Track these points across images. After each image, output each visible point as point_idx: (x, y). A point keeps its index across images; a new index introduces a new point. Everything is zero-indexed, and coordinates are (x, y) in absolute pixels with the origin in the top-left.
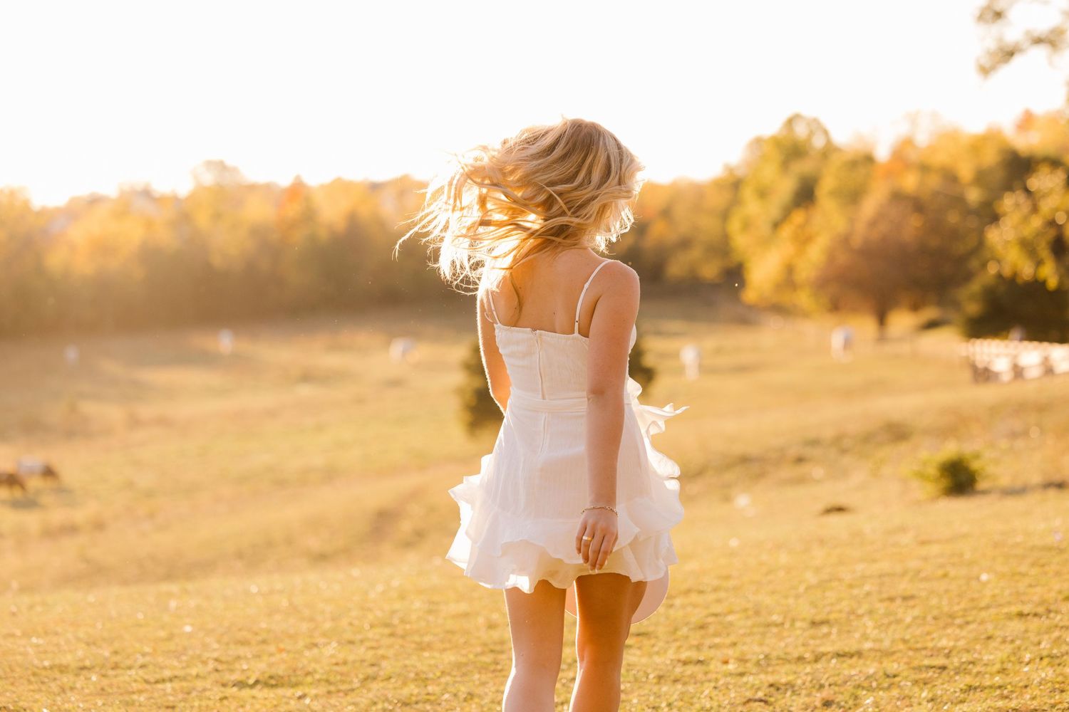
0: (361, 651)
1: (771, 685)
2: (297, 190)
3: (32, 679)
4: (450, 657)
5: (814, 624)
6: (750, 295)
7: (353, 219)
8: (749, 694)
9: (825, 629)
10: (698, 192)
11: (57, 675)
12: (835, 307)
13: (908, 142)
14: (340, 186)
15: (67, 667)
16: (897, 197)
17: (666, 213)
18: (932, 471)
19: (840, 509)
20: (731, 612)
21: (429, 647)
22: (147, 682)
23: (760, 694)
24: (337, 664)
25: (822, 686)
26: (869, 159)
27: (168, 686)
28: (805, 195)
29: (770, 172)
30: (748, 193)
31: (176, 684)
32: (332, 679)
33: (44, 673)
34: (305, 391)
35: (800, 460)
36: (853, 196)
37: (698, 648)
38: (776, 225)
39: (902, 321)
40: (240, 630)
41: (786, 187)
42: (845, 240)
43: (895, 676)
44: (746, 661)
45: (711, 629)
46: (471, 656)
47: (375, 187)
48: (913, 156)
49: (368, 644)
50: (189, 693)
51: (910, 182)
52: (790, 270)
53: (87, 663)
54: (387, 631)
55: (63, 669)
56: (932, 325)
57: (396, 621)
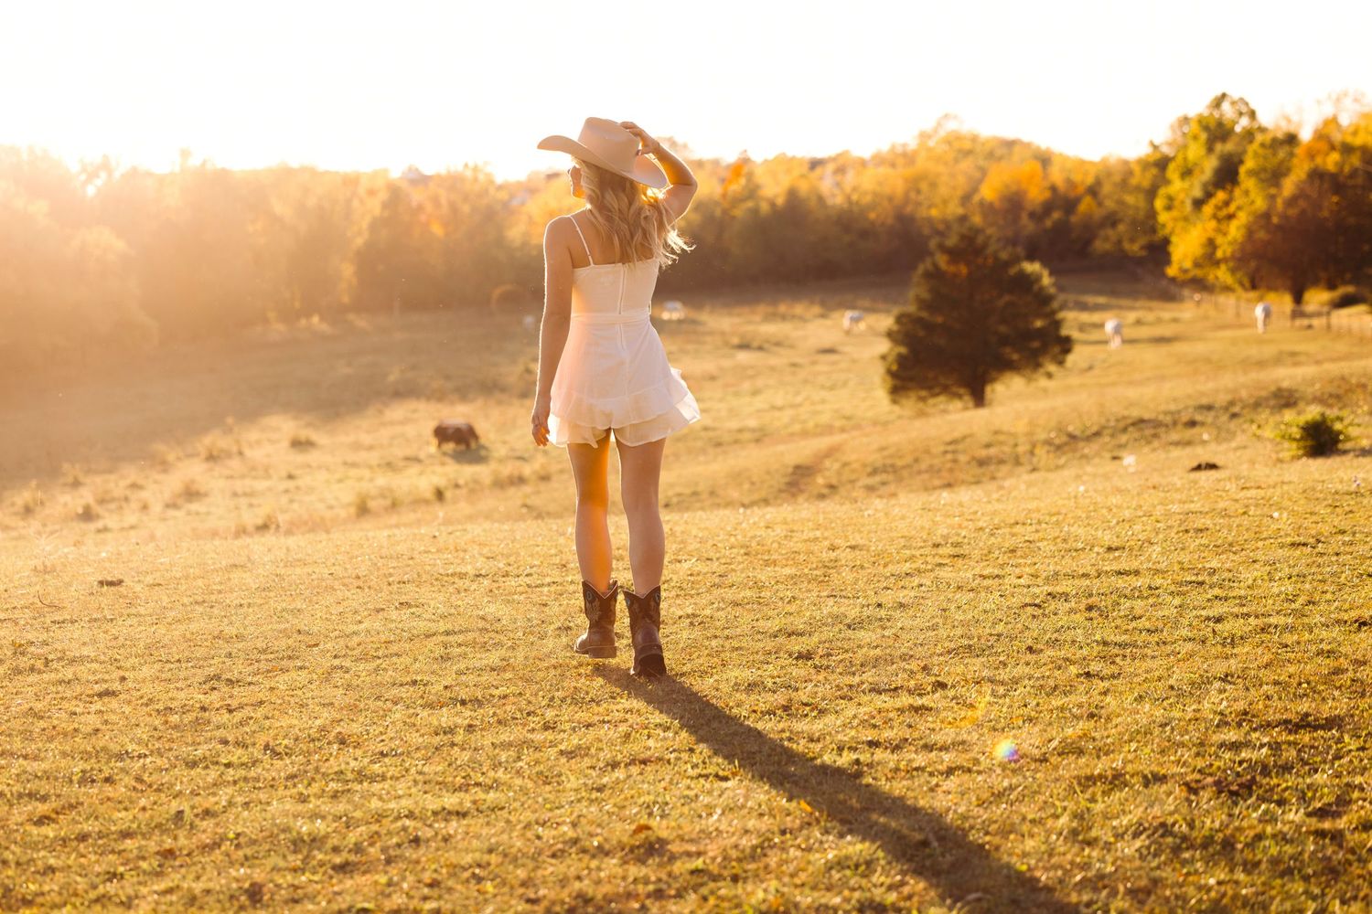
0: (714, 566)
1: (1049, 594)
2: (741, 167)
3: (435, 583)
4: (787, 571)
5: (1110, 549)
6: (1172, 271)
7: (792, 194)
8: (1028, 600)
9: (1117, 554)
10: (1127, 170)
11: (457, 580)
12: (1255, 283)
13: (1333, 121)
14: (784, 162)
15: (465, 574)
16: (1317, 175)
17: (1093, 191)
18: (1296, 432)
19: (1212, 467)
20: (1042, 540)
21: (775, 563)
22: (529, 586)
23: (1037, 601)
24: (691, 575)
25: (1091, 595)
26: (1291, 139)
27: (546, 589)
28: (1227, 175)
29: (1195, 151)
30: (1173, 172)
31: (553, 588)
32: (684, 586)
33: (446, 578)
34: (743, 357)
35: (1192, 424)
36: (1273, 176)
37: (1002, 566)
38: (1198, 204)
39: (1317, 298)
40: (618, 549)
41: (1210, 165)
42: (1266, 216)
43: (1157, 588)
44: (1037, 577)
45: (1019, 553)
46: (806, 571)
47: (815, 164)
48: (1337, 138)
49: (723, 561)
50: (561, 595)
51: (1331, 161)
52: (1211, 244)
53: (483, 572)
54: (742, 551)
55: (462, 576)
56: (1346, 302)
57: (754, 544)
